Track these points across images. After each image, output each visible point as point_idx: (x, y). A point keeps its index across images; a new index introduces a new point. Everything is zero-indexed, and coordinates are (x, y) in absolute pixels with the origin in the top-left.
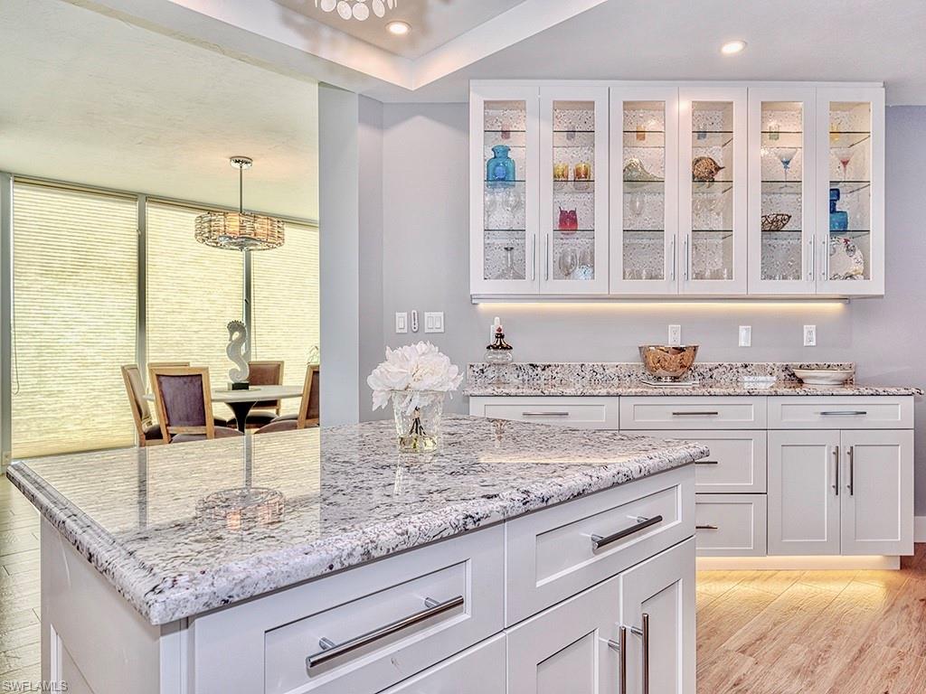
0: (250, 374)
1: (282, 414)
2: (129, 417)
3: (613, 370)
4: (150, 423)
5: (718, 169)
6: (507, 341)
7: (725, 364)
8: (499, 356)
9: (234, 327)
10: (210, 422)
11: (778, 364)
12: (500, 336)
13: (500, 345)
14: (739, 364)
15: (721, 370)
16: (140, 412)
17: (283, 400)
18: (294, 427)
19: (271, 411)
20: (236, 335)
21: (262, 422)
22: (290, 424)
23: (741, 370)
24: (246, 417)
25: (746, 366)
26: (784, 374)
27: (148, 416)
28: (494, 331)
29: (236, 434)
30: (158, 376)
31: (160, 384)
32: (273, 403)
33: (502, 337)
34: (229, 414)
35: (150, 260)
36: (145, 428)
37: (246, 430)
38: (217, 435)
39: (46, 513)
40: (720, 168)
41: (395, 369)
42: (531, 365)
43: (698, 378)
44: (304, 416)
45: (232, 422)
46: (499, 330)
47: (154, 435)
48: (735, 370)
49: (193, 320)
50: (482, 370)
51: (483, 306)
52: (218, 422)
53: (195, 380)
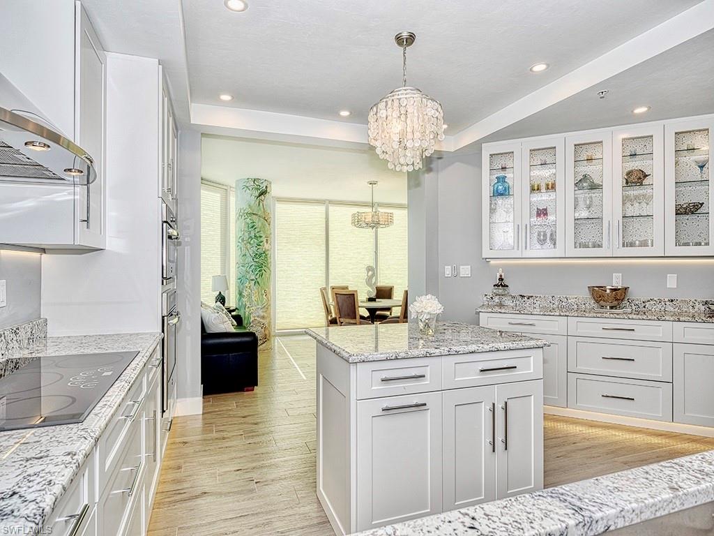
0: (377, 293)
1: (393, 315)
2: (323, 313)
3: (573, 300)
4: (331, 316)
5: (646, 176)
6: (506, 282)
7: (655, 299)
8: (501, 290)
9: (369, 269)
10: (358, 317)
11: (699, 300)
12: (501, 279)
13: (501, 284)
14: (666, 300)
15: (652, 302)
16: (328, 311)
17: (393, 308)
18: (398, 322)
19: (388, 313)
20: (370, 273)
21: (383, 319)
22: (396, 320)
23: (668, 303)
24: (375, 316)
25: (672, 301)
26: (704, 307)
27: (331, 313)
28: (498, 277)
29: (370, 324)
30: (336, 294)
31: (337, 297)
32: (389, 309)
33: (502, 280)
34: (366, 314)
35: (330, 233)
36: (330, 318)
37: (375, 323)
38: (361, 324)
39: (318, 341)
40: (647, 176)
41: (418, 305)
42: (521, 296)
43: (634, 308)
44: (402, 317)
45: (368, 317)
46: (501, 276)
47: (333, 322)
48: (663, 303)
49: (350, 263)
50: (492, 298)
51: (492, 262)
52: (362, 317)
53: (352, 297)
